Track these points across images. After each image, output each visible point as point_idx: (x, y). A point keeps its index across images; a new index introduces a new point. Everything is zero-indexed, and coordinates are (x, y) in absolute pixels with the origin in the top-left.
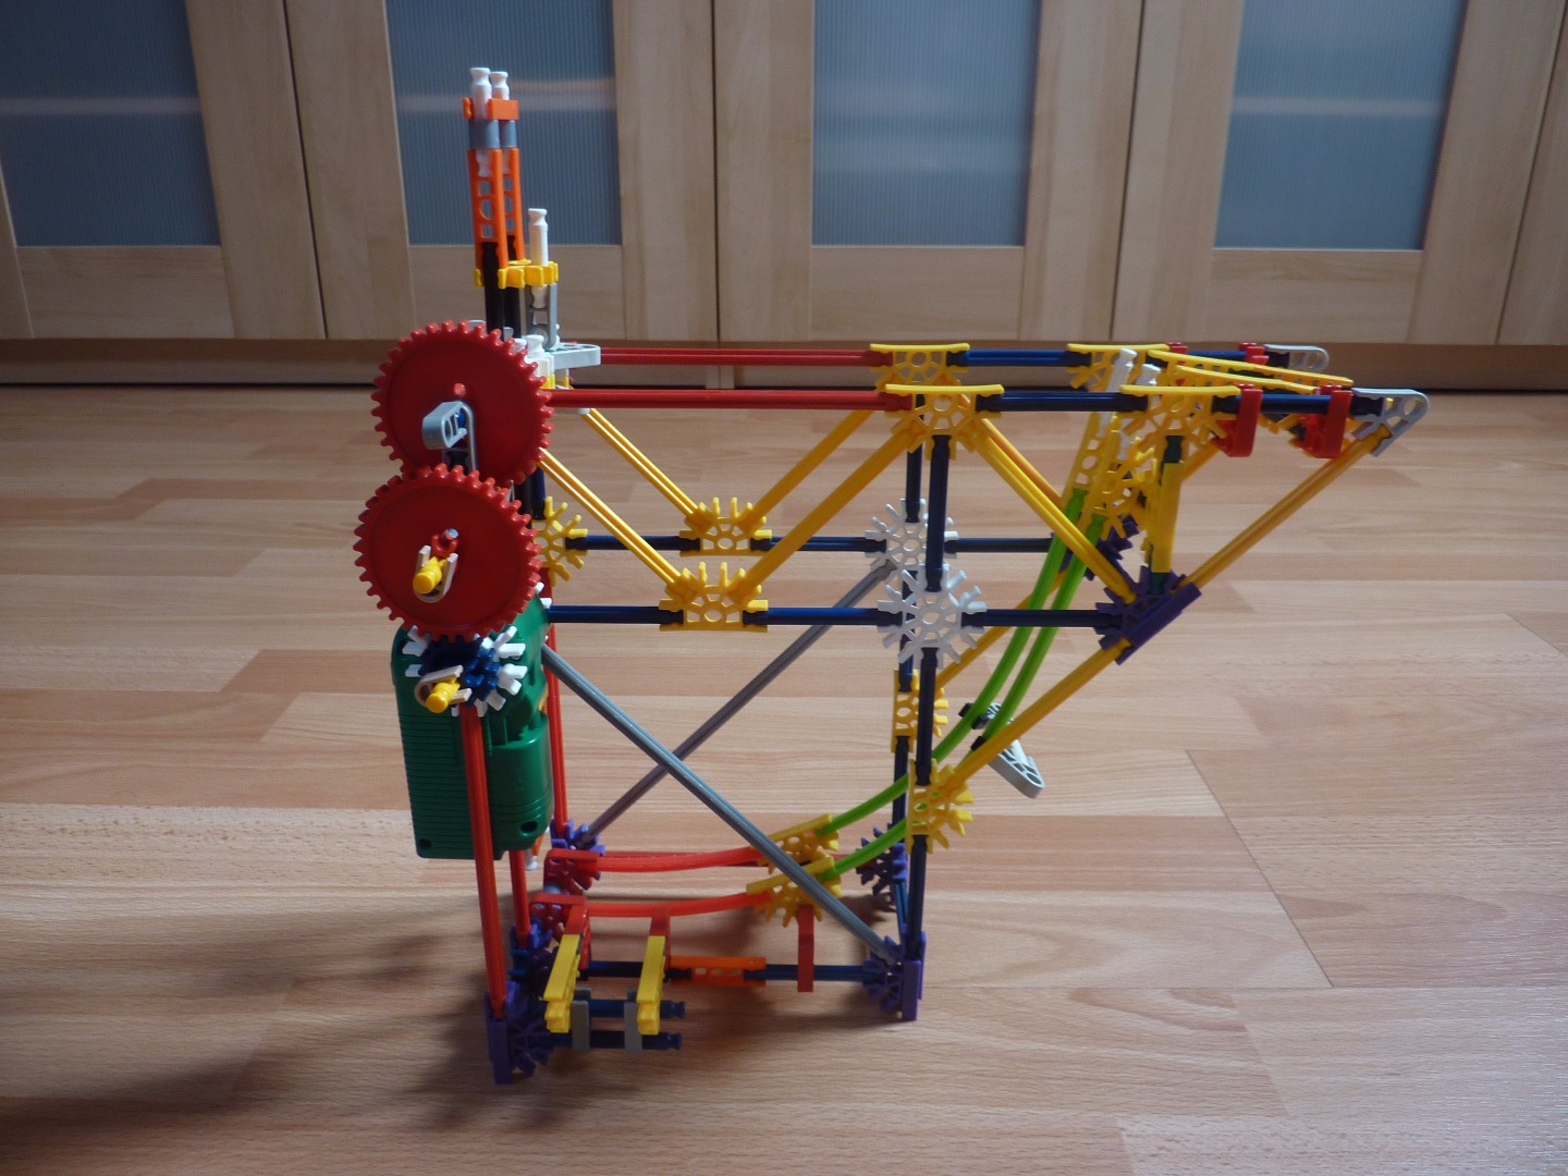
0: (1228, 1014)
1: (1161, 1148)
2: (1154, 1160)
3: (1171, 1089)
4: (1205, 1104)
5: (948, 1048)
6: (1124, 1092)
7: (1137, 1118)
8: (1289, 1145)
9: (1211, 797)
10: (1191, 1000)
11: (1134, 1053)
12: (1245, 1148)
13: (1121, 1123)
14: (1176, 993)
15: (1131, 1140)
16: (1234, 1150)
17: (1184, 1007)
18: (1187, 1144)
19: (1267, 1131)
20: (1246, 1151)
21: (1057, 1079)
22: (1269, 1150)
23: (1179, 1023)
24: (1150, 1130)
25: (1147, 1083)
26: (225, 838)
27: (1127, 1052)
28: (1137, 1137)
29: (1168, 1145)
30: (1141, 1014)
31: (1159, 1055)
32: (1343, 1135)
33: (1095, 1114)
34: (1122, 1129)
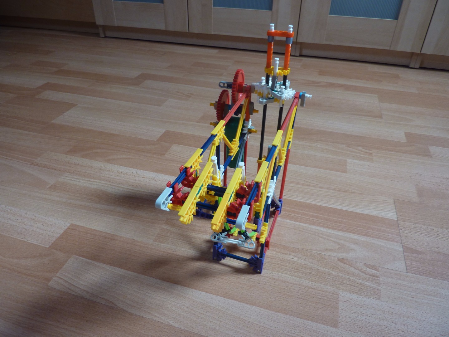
0: (377, 273)
1: (347, 300)
2: (345, 302)
3: (355, 287)
4: (362, 293)
5: (305, 265)
6: (343, 285)
7: (344, 292)
8: (379, 307)
9: (396, 214)
10: (368, 267)
11: (349, 277)
12: (368, 305)
13: (340, 292)
14: (365, 265)
15: (341, 297)
16: (365, 305)
17: (366, 269)
18: (354, 301)
19: (375, 303)
20: (368, 306)
21: (328, 279)
22: (373, 307)
23: (363, 272)
24: (346, 296)
25: (350, 285)
26: (155, 181)
27: (347, 276)
28: (343, 296)
29: (350, 300)
30: (355, 268)
31: (355, 279)
32: (393, 309)
33: (334, 289)
34: (340, 294)
